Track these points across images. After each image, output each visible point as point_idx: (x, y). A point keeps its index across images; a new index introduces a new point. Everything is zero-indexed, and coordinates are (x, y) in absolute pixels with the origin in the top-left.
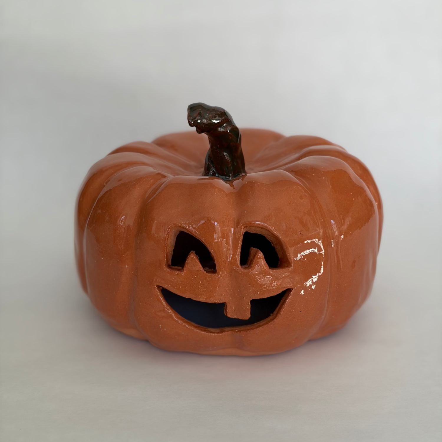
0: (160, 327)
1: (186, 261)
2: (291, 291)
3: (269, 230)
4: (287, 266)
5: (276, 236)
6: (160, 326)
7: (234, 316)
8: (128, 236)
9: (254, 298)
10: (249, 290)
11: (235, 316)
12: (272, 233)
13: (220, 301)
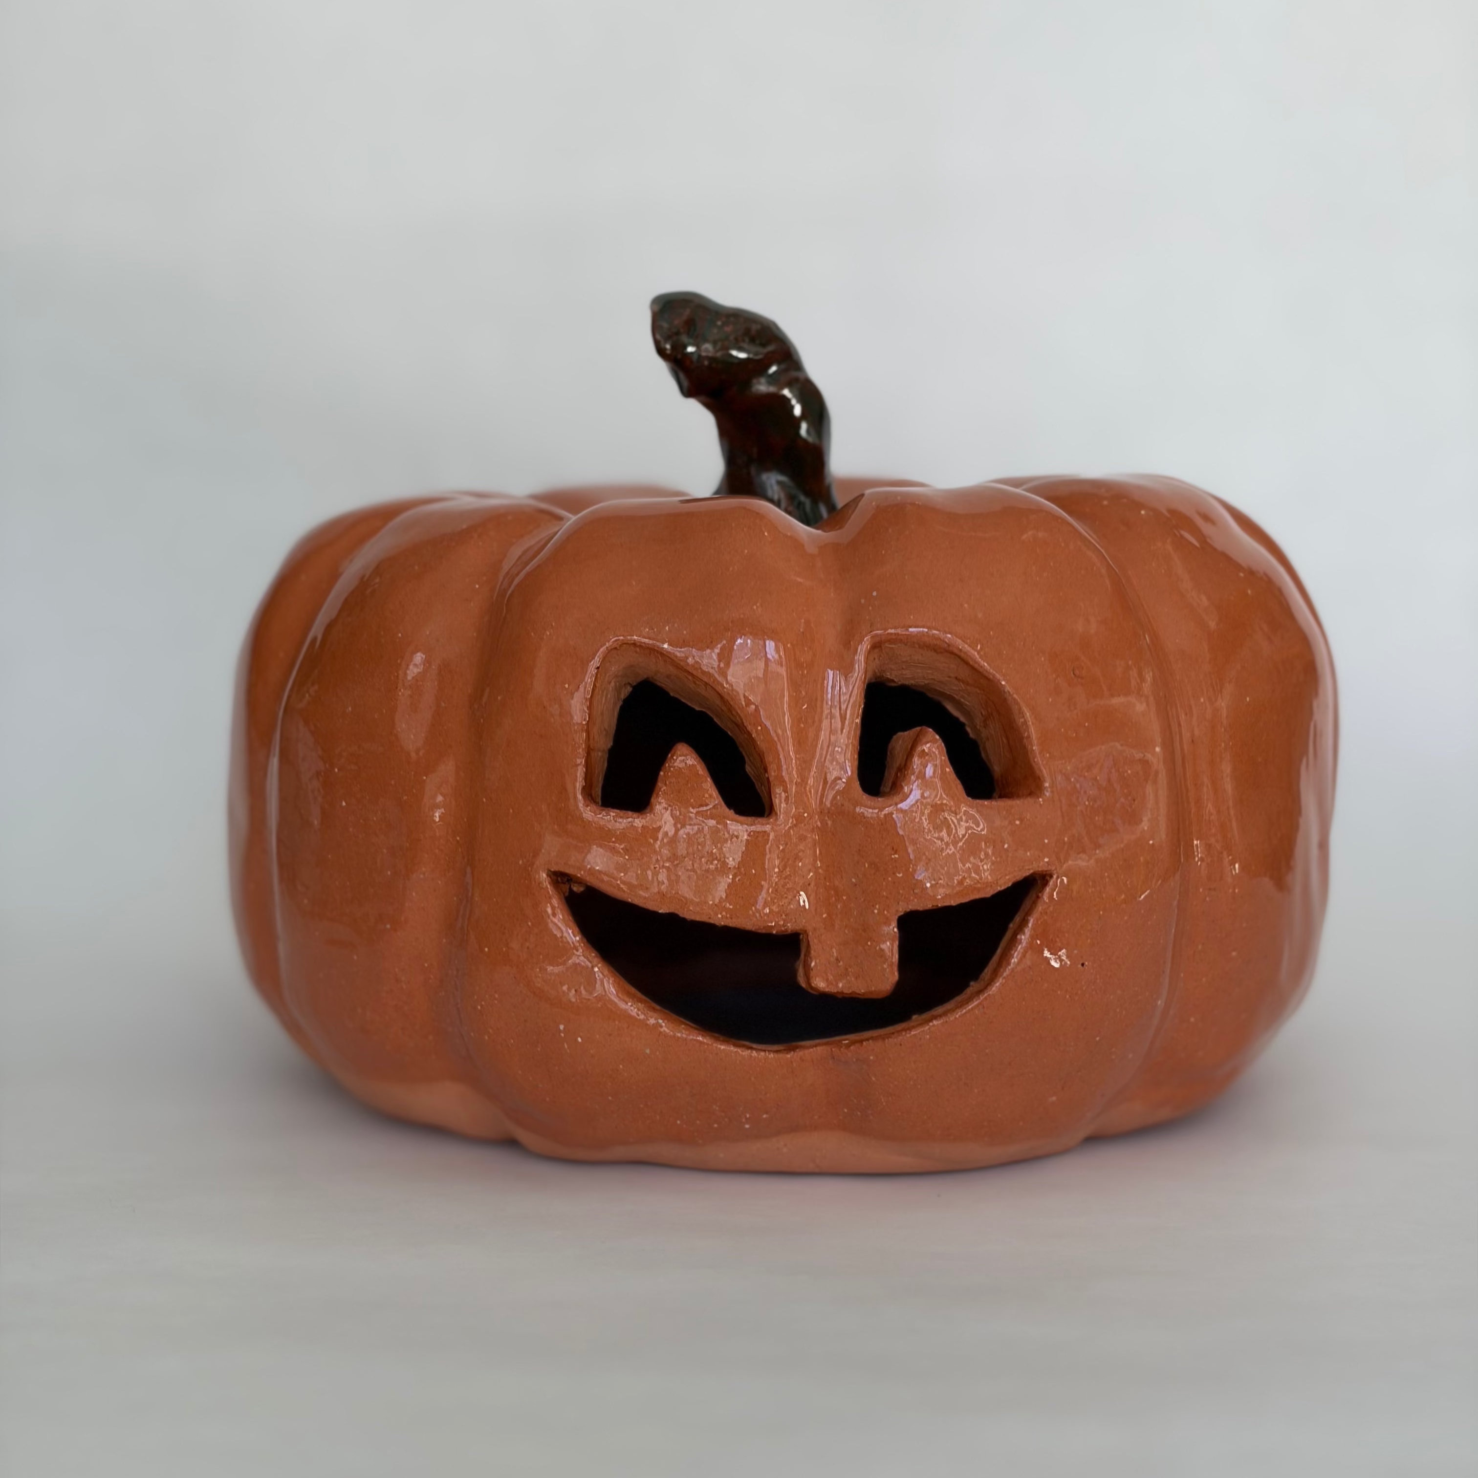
0: (560, 1031)
1: (662, 773)
2: (1045, 884)
3: (962, 655)
4: (1031, 794)
5: (988, 679)
6: (562, 1027)
7: (837, 986)
8: (443, 704)
9: (911, 907)
10: (894, 873)
11: (840, 985)
12: (973, 668)
13: (784, 920)
